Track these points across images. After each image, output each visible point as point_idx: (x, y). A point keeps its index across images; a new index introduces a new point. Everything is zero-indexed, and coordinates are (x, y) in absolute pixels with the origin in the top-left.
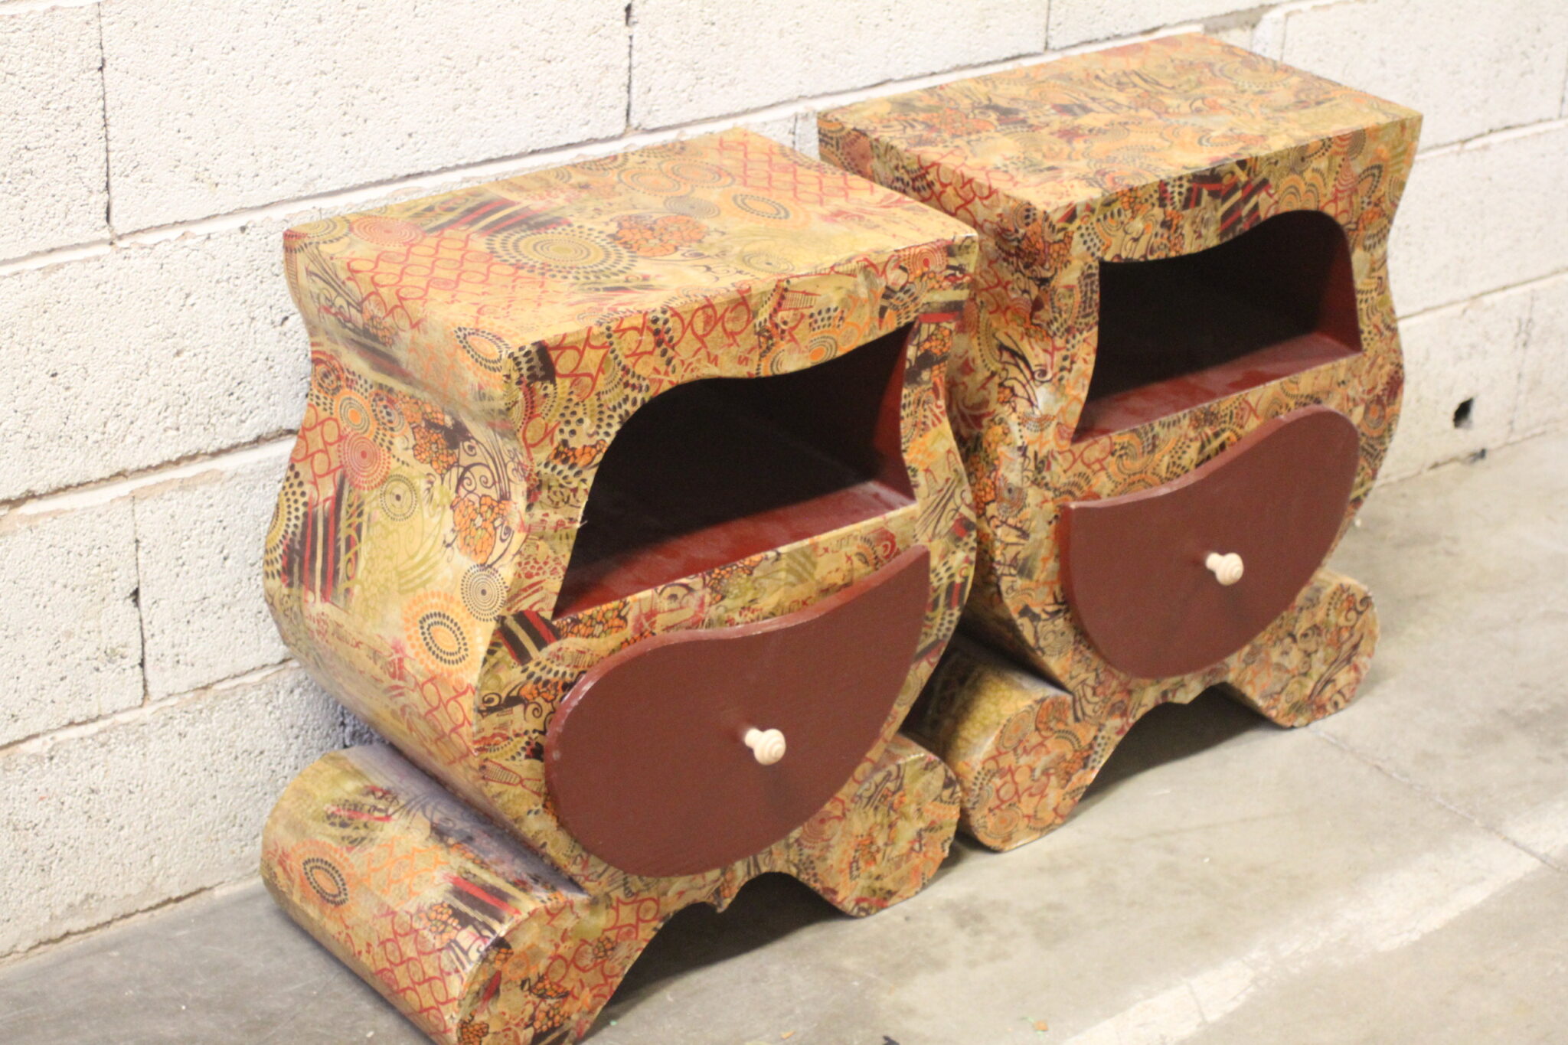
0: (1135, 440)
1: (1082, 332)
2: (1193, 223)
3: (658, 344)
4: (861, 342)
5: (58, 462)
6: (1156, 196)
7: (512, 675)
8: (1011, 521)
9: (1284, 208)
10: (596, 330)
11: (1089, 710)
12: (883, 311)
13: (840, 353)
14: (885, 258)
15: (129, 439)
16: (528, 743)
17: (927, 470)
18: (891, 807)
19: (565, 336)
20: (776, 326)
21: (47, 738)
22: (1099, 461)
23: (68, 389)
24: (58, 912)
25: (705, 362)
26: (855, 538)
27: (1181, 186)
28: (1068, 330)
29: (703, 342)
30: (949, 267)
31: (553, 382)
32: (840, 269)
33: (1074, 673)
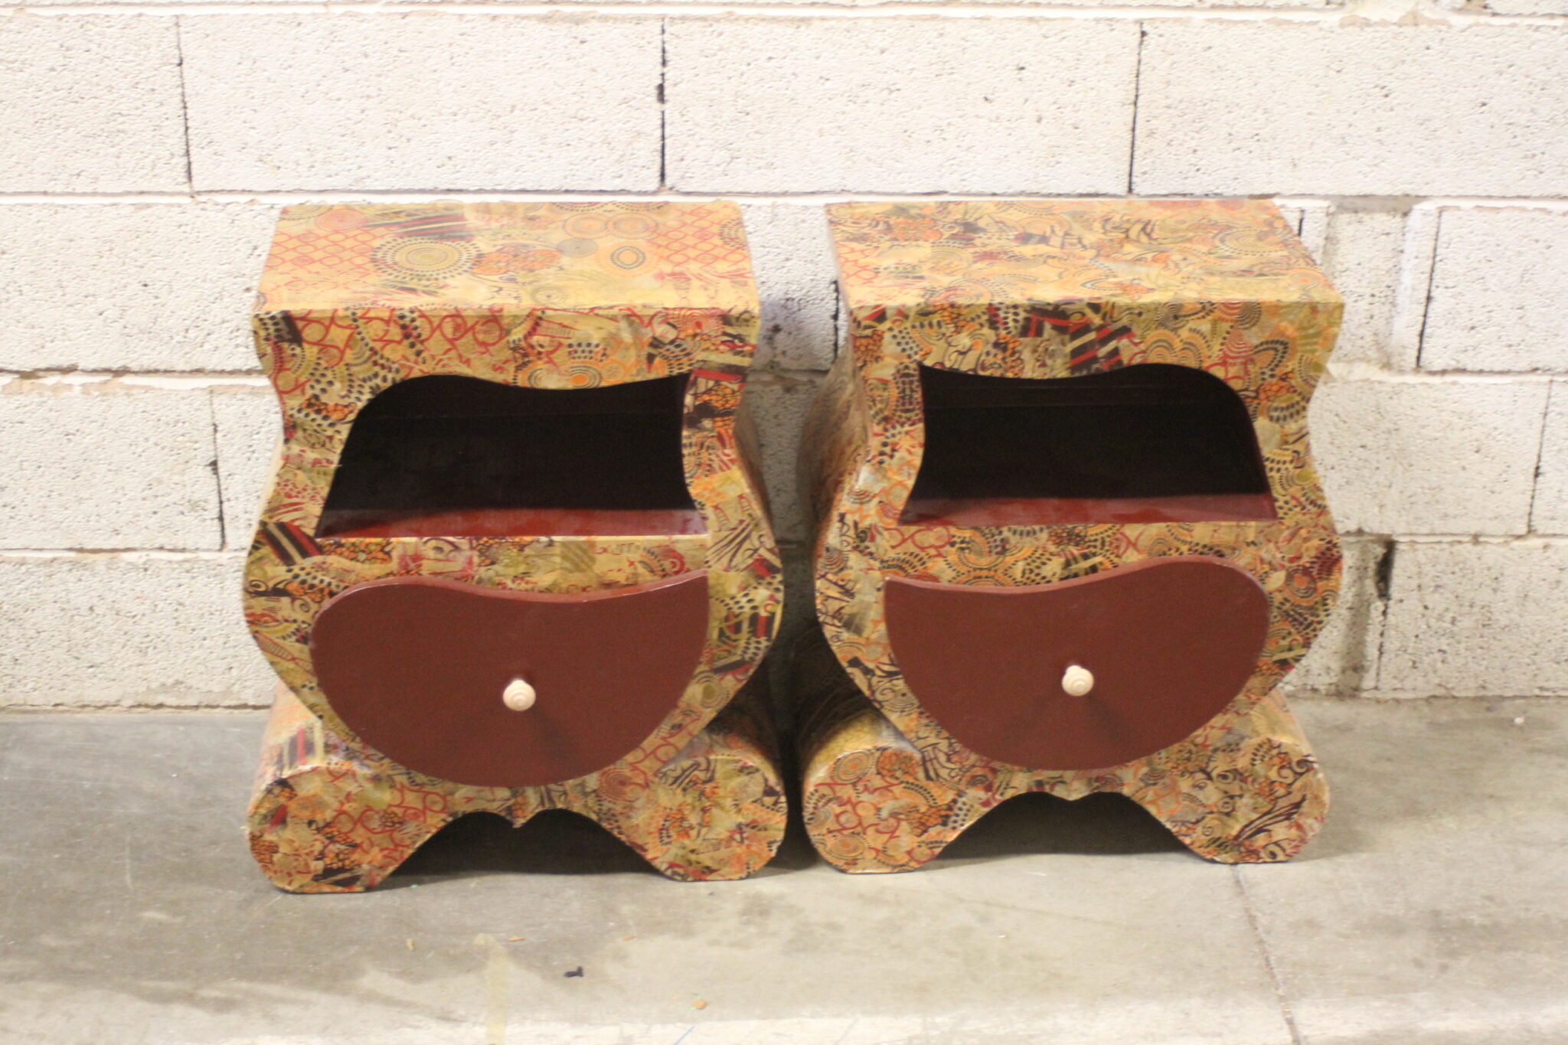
0: (979, 538)
1: (902, 425)
2: (1035, 351)
3: (407, 336)
4: (628, 379)
5: (148, 351)
6: (985, 317)
7: (277, 572)
8: (830, 576)
9: (1153, 358)
10: (341, 313)
11: (944, 773)
12: (651, 358)
13: (604, 384)
14: (651, 312)
15: (207, 346)
16: (298, 630)
17: (716, 508)
18: (702, 793)
19: (310, 312)
20: (532, 347)
21: (144, 553)
22: (937, 548)
23: (157, 297)
24: (154, 685)
25: (457, 362)
26: (638, 547)
27: (1016, 314)
28: (886, 419)
29: (453, 344)
30: (725, 334)
31: (300, 345)
32: (601, 312)
33: (921, 735)
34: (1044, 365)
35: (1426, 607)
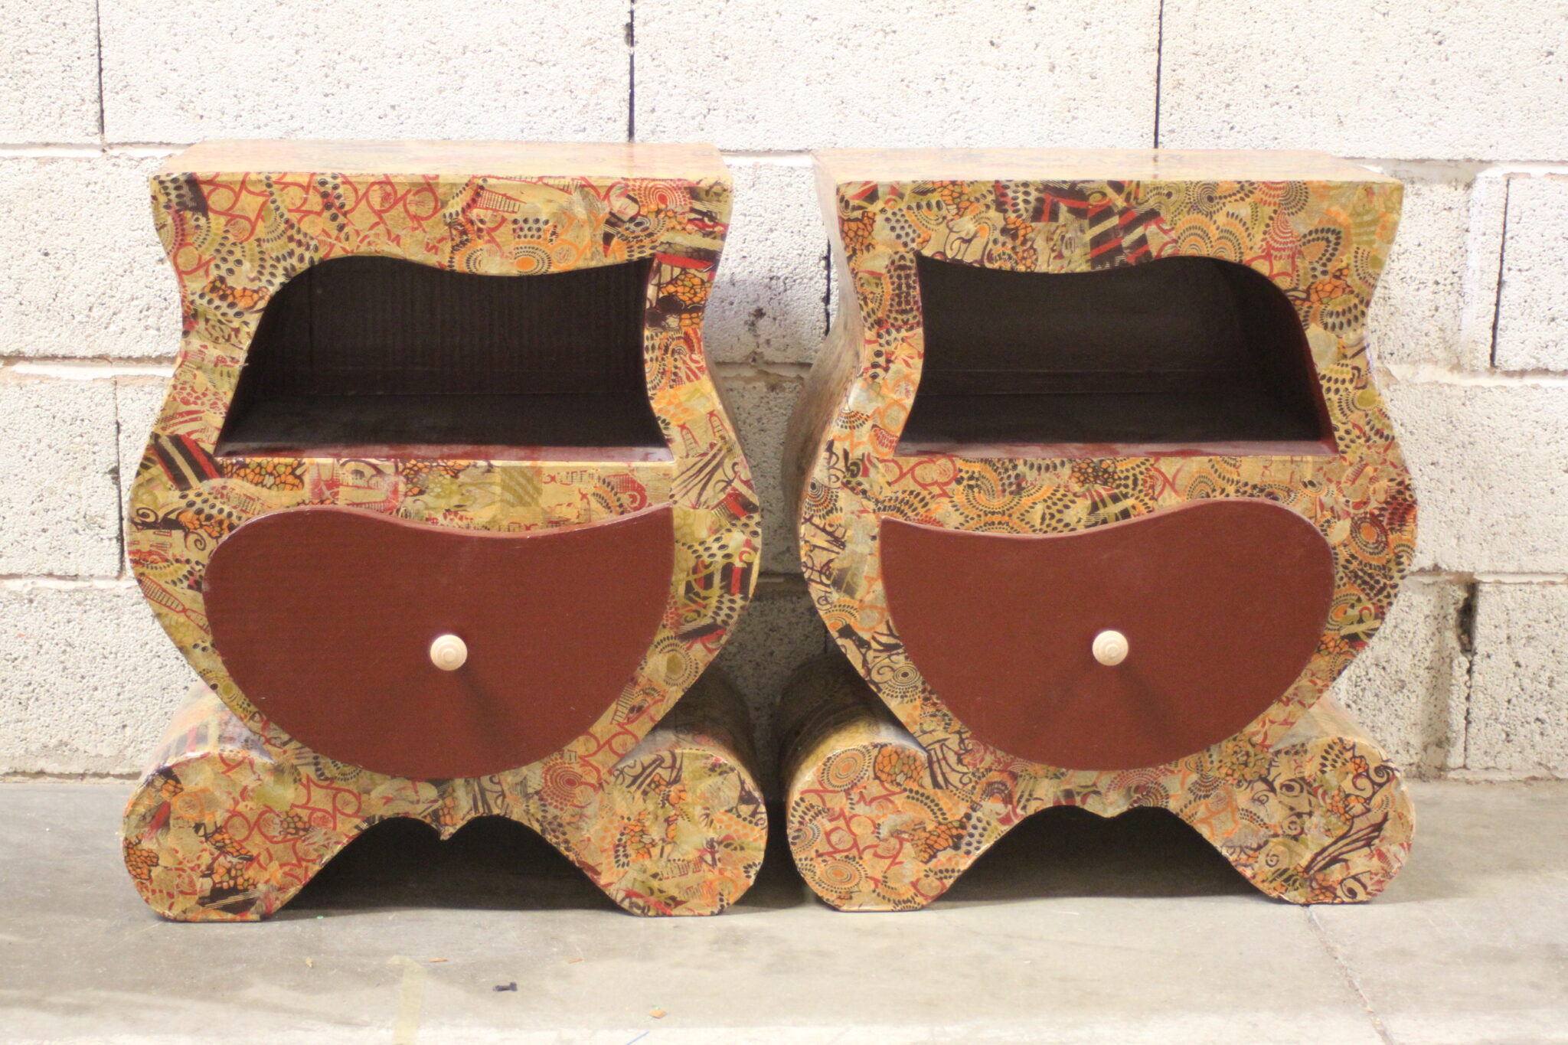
0: (989, 473)
1: (898, 330)
2: (1049, 239)
3: (328, 206)
4: (581, 264)
6: (991, 198)
7: (168, 498)
8: (816, 520)
9: (1187, 250)
10: (253, 177)
11: (954, 778)
12: (608, 238)
13: (553, 270)
14: (609, 183)
15: (112, 328)
16: (191, 573)
17: (683, 427)
18: (666, 798)
19: (217, 175)
20: (472, 222)
21: (29, 581)
22: (941, 485)
23: (58, 269)
25: (385, 239)
26: (591, 476)
27: (1027, 193)
28: (879, 323)
29: (381, 218)
30: (693, 210)
31: (205, 215)
32: (551, 182)
33: (926, 727)
34: (1060, 256)
35: (1518, 665)
